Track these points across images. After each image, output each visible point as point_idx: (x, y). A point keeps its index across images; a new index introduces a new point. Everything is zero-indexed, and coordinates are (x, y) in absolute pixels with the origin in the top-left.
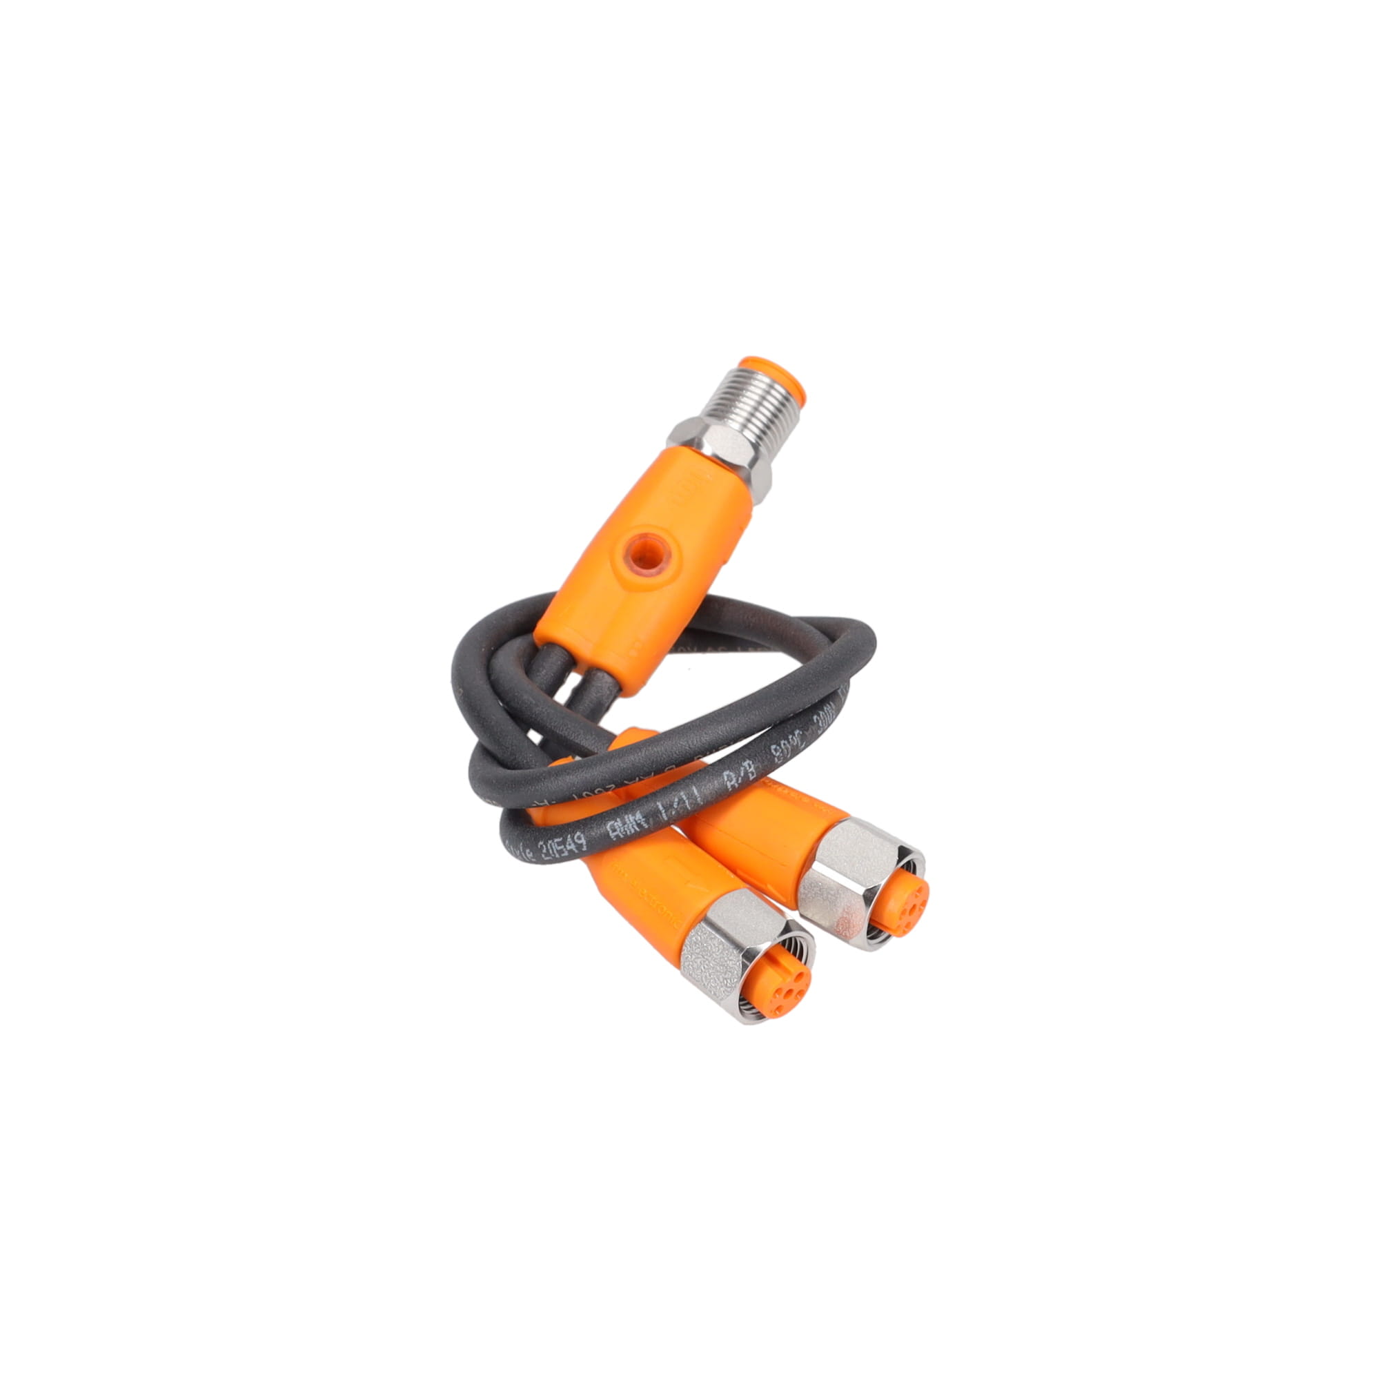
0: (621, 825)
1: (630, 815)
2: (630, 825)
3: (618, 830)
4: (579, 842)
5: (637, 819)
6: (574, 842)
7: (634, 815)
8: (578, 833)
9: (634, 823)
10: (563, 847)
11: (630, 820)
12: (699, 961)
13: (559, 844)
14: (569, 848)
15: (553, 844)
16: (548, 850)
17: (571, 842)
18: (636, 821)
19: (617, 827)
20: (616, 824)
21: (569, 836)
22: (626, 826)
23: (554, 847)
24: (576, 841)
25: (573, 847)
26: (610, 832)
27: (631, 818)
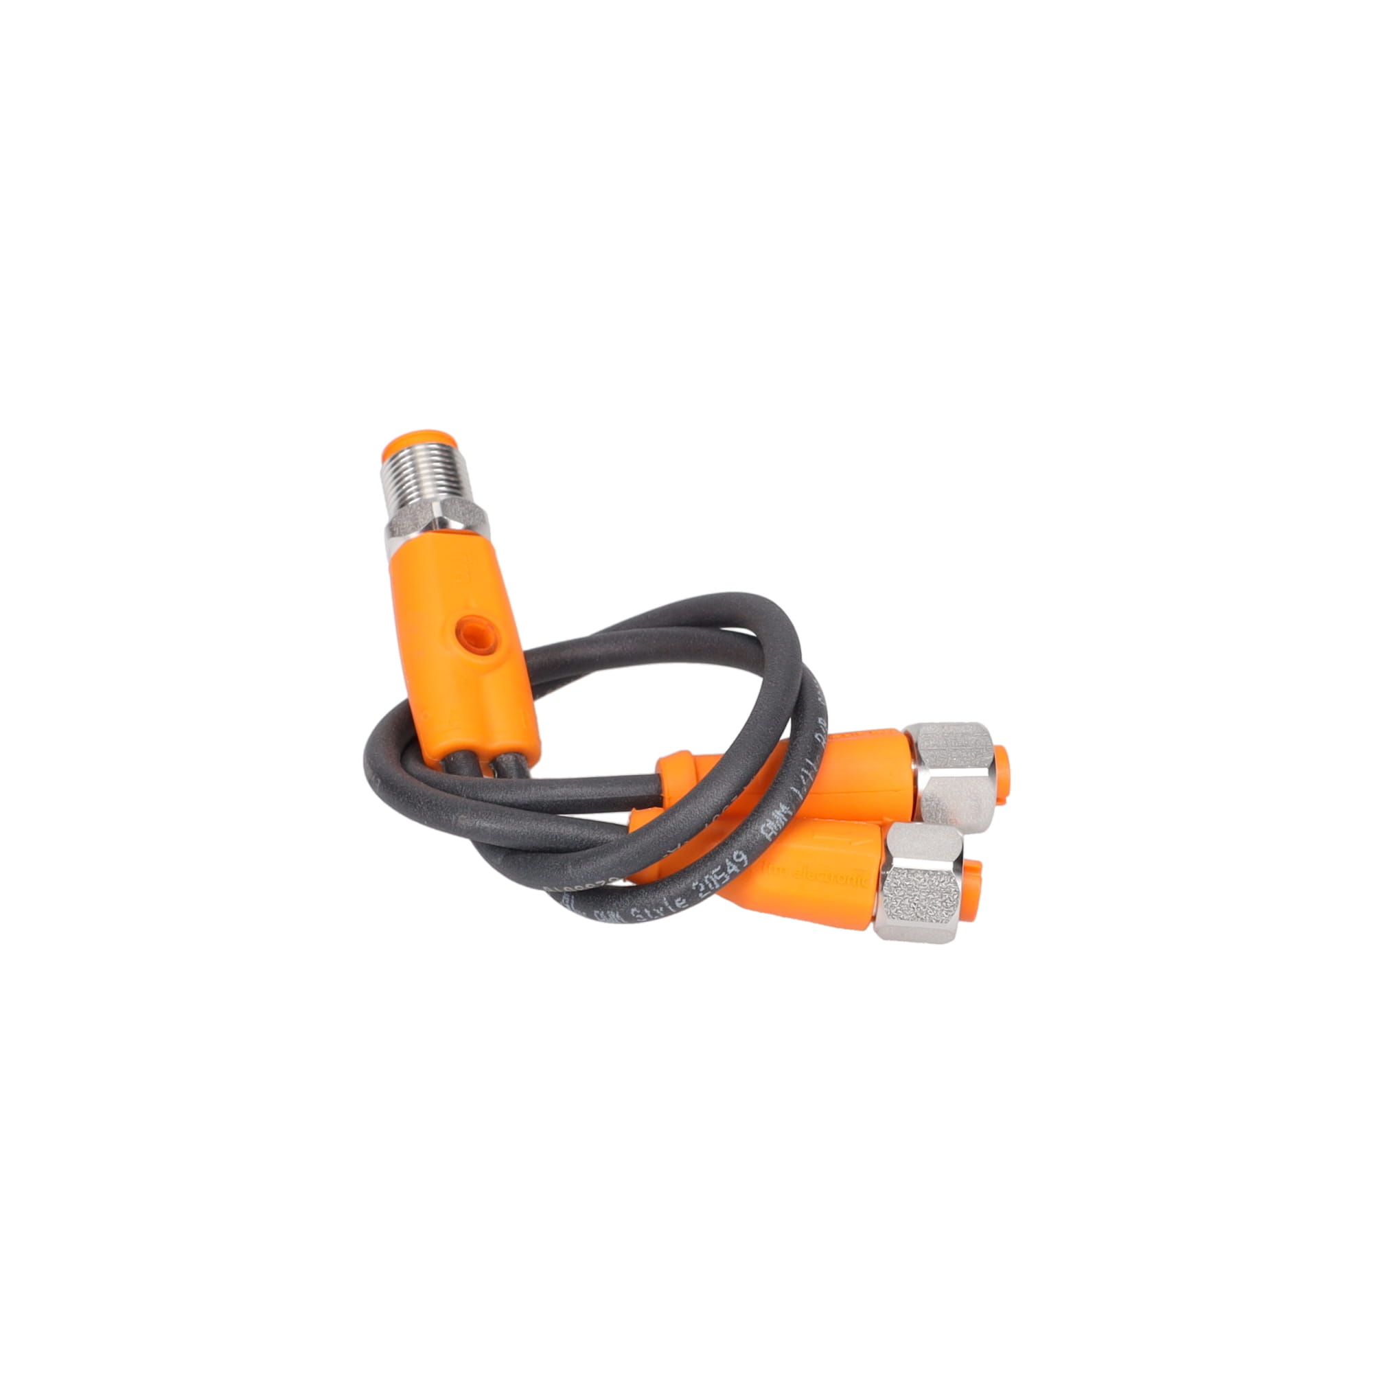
0: (773, 824)
1: (776, 811)
2: (781, 820)
3: (772, 829)
4: (740, 860)
5: (783, 811)
6: (733, 862)
7: (779, 808)
8: (736, 853)
9: (783, 816)
10: (723, 874)
11: (778, 815)
12: (906, 902)
13: (718, 874)
14: (730, 871)
15: (711, 877)
16: (706, 886)
17: (732, 865)
18: (783, 813)
19: (770, 828)
20: (768, 825)
21: (727, 860)
22: (777, 822)
23: (713, 879)
24: (737, 860)
25: (735, 868)
26: (766, 834)
27: (778, 813)
